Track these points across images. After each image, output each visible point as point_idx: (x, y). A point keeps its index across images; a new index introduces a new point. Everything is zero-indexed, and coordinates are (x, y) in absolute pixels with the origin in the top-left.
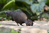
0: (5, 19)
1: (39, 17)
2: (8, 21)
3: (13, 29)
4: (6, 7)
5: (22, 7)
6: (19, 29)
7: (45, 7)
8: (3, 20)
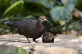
0: (8, 31)
1: (64, 28)
2: (13, 35)
3: (21, 48)
4: (9, 12)
5: (36, 12)
6: (31, 47)
7: (74, 11)
8: (3, 32)
